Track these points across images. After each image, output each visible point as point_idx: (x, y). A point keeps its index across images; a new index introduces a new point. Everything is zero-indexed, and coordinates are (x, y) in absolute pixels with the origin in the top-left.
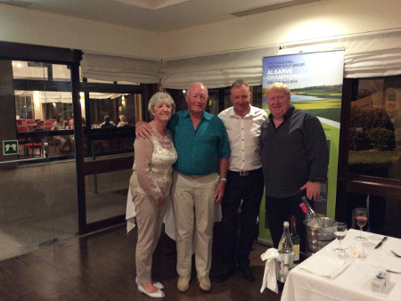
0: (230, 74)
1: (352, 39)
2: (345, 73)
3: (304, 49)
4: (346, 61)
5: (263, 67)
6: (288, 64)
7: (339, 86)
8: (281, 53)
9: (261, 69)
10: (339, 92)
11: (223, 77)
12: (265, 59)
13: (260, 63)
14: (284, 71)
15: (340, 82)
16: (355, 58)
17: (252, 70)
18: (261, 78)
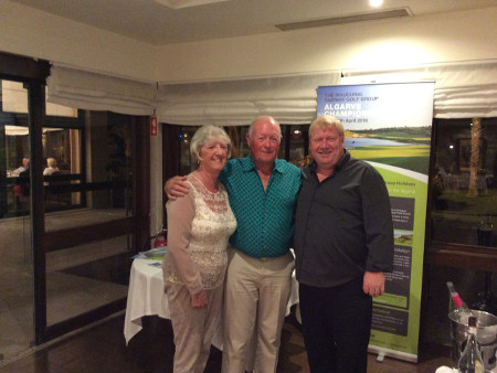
0: (266, 106)
1: (445, 69)
2: (435, 111)
3: (378, 78)
4: (437, 97)
5: (317, 99)
6: (355, 97)
7: (426, 129)
8: (343, 82)
9: (314, 103)
10: (427, 136)
11: (257, 111)
12: (320, 89)
13: (314, 94)
14: (348, 105)
15: (429, 123)
16: (448, 93)
17: (302, 103)
18: (315, 114)
